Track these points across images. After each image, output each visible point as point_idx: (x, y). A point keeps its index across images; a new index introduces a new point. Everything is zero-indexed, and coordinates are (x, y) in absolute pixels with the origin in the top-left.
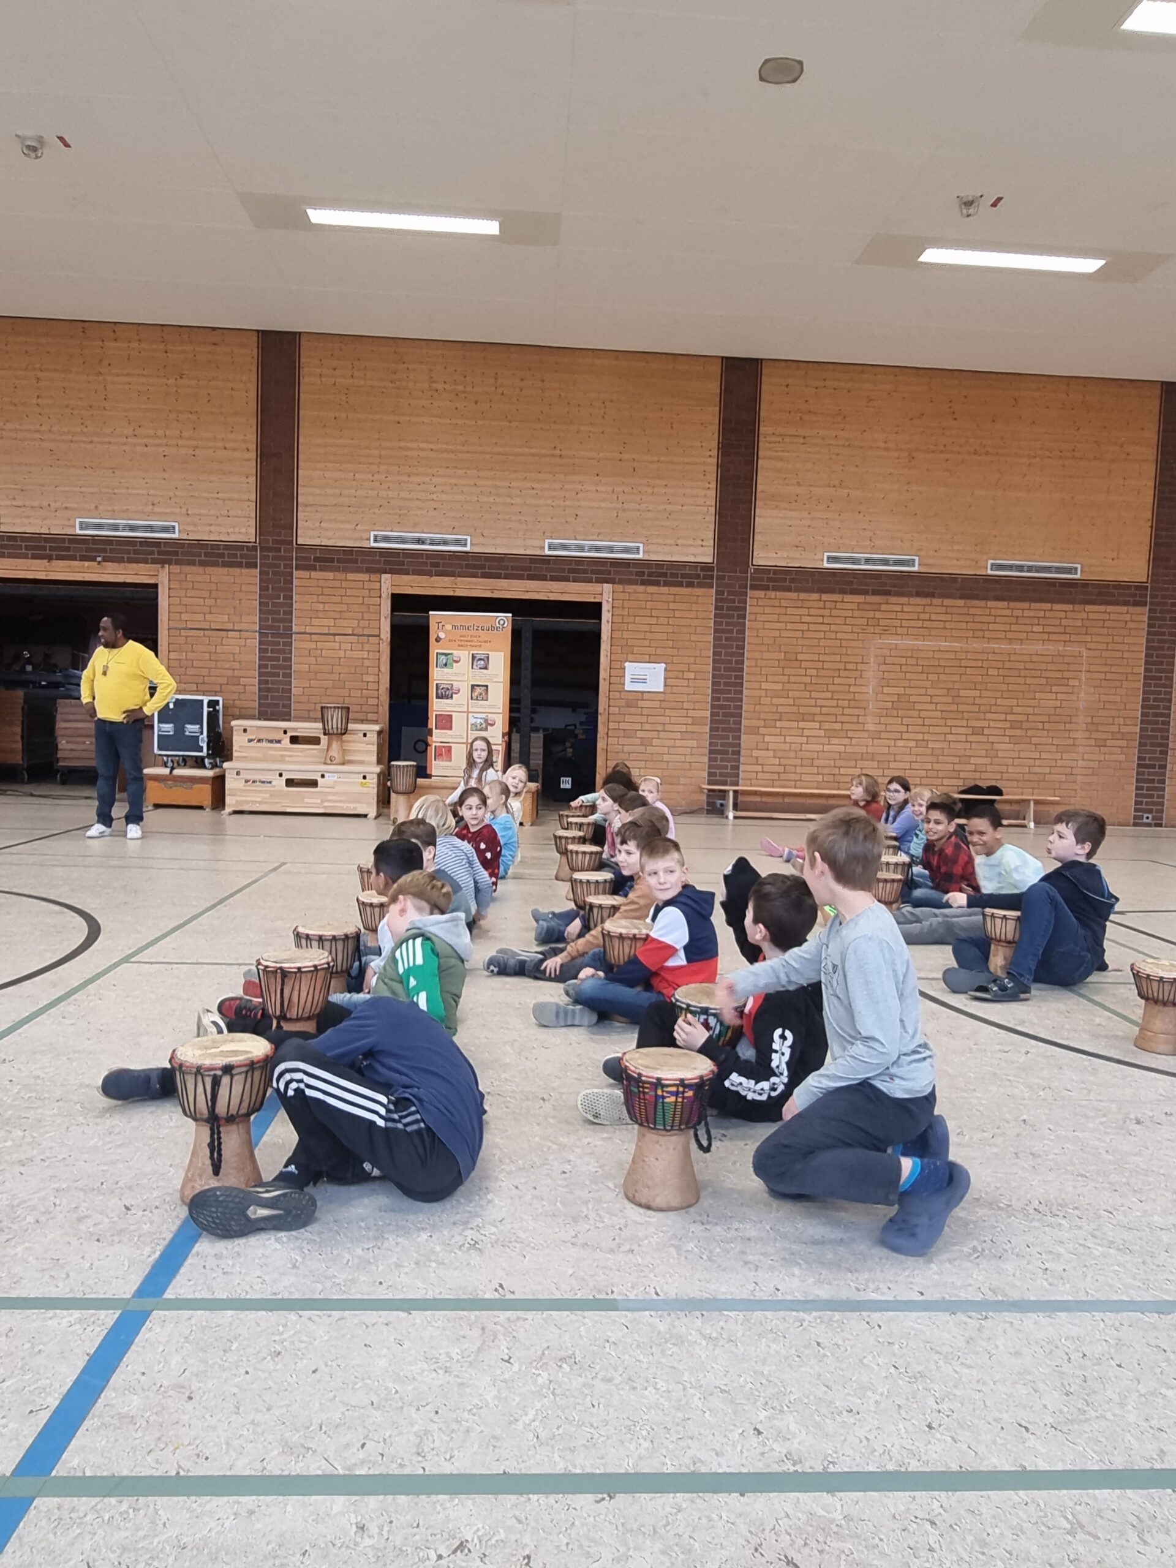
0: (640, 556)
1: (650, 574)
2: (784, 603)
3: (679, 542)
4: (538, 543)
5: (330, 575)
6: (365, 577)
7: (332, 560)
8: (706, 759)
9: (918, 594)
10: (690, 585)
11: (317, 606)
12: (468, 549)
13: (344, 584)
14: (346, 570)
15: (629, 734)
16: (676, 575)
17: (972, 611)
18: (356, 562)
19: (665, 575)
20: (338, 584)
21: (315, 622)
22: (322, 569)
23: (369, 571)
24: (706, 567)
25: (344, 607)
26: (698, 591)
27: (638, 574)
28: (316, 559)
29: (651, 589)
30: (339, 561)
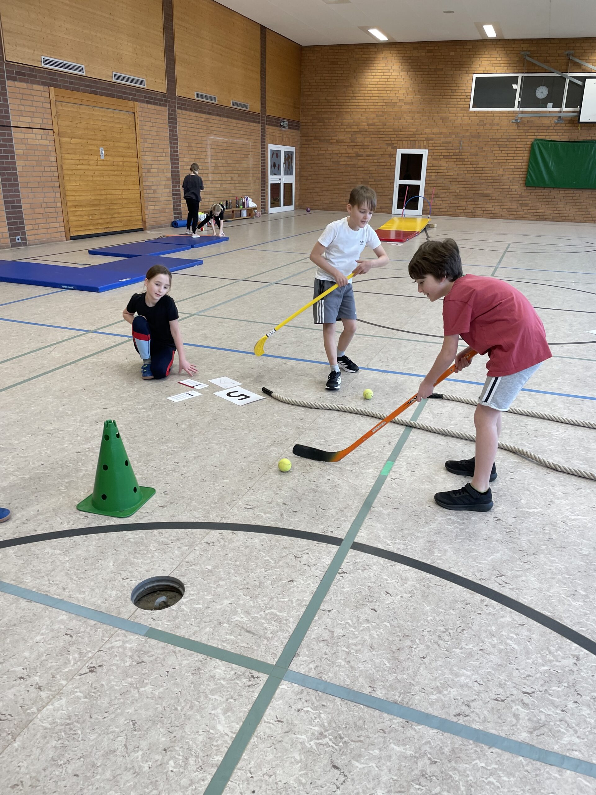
0: (145, 87)
1: (149, 97)
2: (186, 117)
3: (157, 80)
4: (110, 73)
5: (24, 85)
6: (40, 88)
7: (23, 74)
8: (171, 198)
9: (218, 115)
10: (160, 105)
11: (22, 108)
12: (84, 74)
13: (33, 93)
14: (32, 82)
15: (149, 187)
16: (155, 99)
17: (229, 124)
18: (35, 76)
19: (152, 98)
20: (28, 92)
21: (22, 119)
22: (22, 81)
23: (43, 84)
24: (164, 95)
25: (33, 109)
26: (163, 108)
27: (145, 97)
28: (17, 73)
29: (149, 106)
30: (29, 75)
